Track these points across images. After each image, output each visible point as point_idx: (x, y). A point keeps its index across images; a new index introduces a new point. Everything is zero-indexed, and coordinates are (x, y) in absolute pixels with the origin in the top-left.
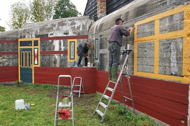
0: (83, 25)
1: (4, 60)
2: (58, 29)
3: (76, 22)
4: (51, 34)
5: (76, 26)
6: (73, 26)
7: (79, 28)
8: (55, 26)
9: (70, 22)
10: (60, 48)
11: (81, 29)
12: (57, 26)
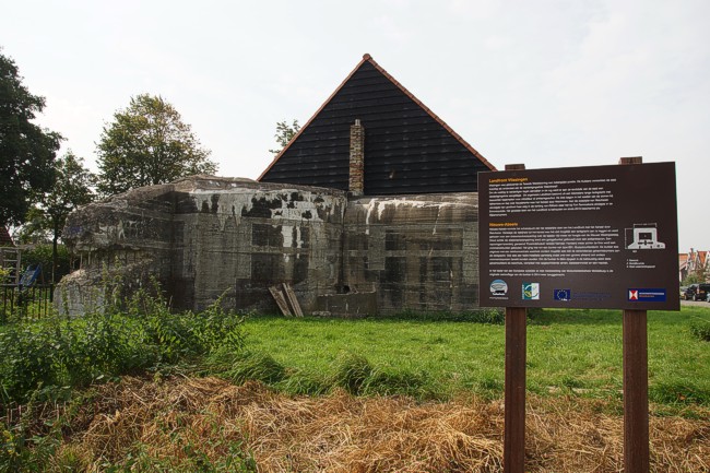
0: (336, 206)
1: (146, 261)
2: (291, 206)
3: (324, 198)
4: (278, 213)
5: (324, 205)
6: (319, 204)
7: (329, 209)
8: (285, 198)
9: (314, 197)
10: (295, 244)
11: (332, 212)
12: (289, 198)
